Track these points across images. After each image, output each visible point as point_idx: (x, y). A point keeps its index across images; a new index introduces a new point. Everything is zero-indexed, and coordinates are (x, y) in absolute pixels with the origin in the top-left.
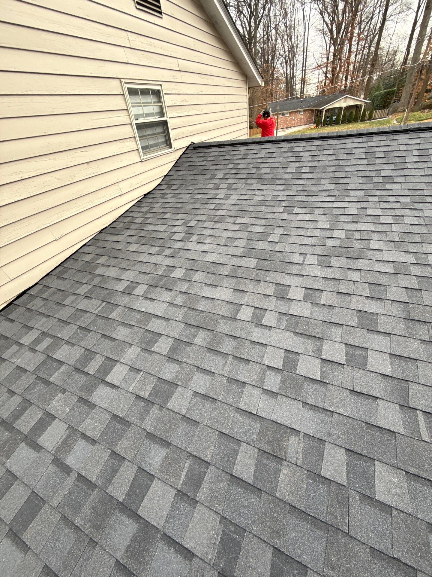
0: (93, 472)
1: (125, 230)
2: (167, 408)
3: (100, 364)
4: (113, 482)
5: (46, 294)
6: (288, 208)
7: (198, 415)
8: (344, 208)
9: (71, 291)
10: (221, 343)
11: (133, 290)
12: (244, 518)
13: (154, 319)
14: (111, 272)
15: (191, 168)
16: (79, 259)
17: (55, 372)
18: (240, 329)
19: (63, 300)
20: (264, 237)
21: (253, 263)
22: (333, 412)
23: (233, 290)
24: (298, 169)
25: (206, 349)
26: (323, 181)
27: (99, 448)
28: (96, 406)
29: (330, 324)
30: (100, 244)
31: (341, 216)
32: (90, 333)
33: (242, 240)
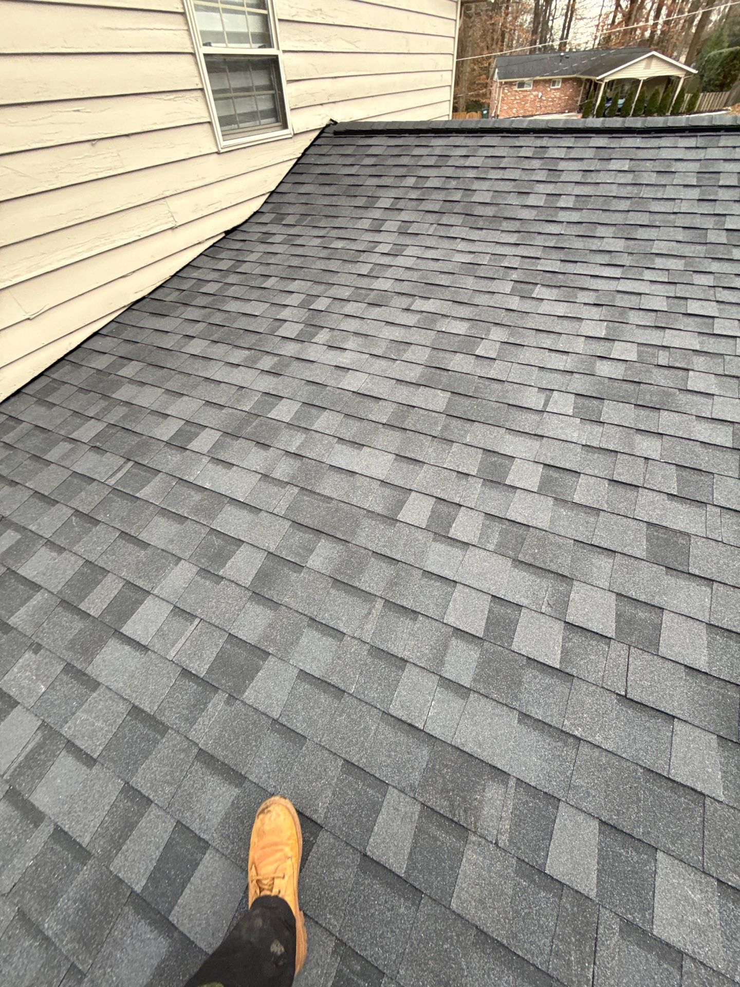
0: (85, 825)
1: (182, 308)
2: (242, 701)
3: (113, 596)
4: (125, 847)
5: (11, 434)
6: (522, 285)
7: (304, 721)
8: (640, 294)
9: (62, 432)
10: (361, 571)
11: (190, 440)
12: (382, 947)
13: (228, 508)
14: (148, 398)
15: (327, 179)
16: (83, 363)
17: (22, 604)
18: (402, 542)
19: (46, 451)
20: (468, 344)
21: (439, 400)
22: (579, 739)
23: (394, 456)
24: (551, 198)
25: (330, 579)
26: (601, 231)
27: (101, 775)
28: (99, 684)
29: (590, 548)
30: (128, 334)
31: (633, 311)
32: (96, 525)
33: (420, 347)
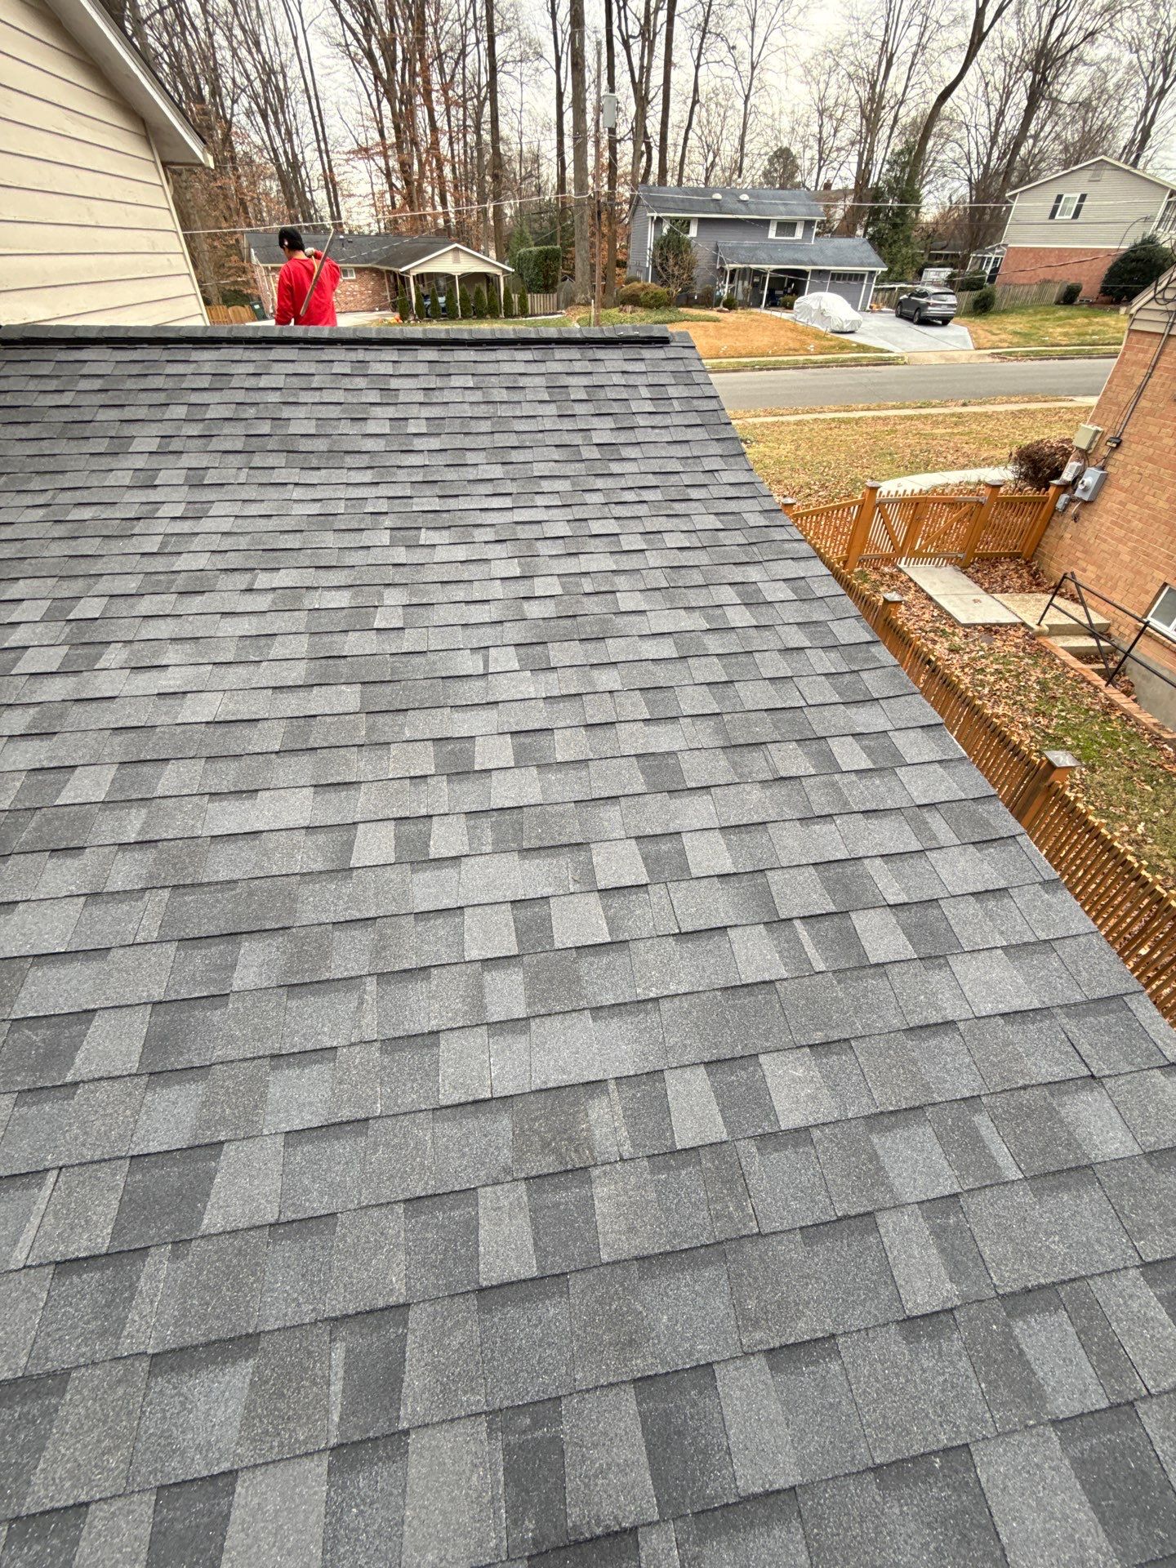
7: (322, 1194)
12: (545, 1372)
13: (36, 973)
18: (371, 893)
21: (349, 698)
22: (656, 1000)
23: (312, 789)
24: (396, 423)
29: (593, 803)
33: (291, 637)
